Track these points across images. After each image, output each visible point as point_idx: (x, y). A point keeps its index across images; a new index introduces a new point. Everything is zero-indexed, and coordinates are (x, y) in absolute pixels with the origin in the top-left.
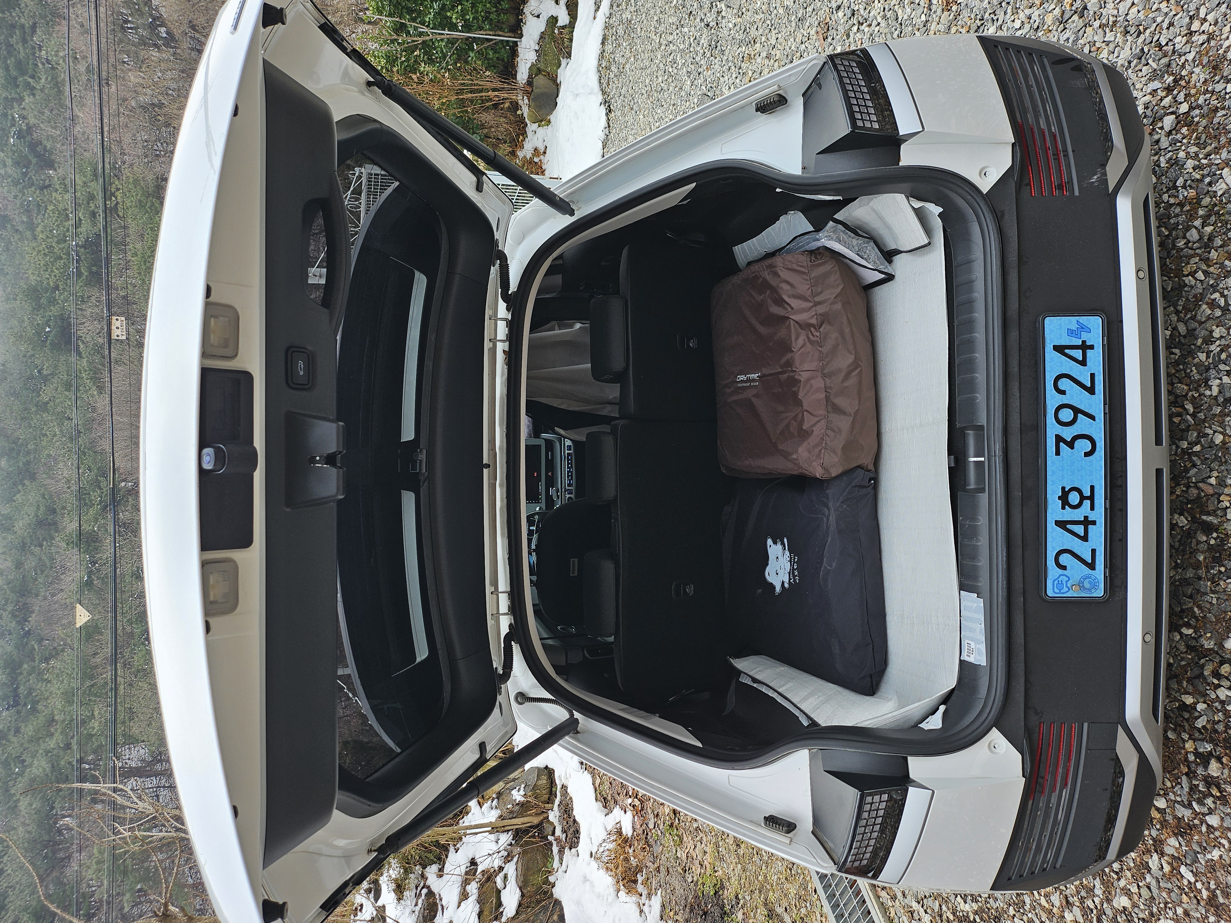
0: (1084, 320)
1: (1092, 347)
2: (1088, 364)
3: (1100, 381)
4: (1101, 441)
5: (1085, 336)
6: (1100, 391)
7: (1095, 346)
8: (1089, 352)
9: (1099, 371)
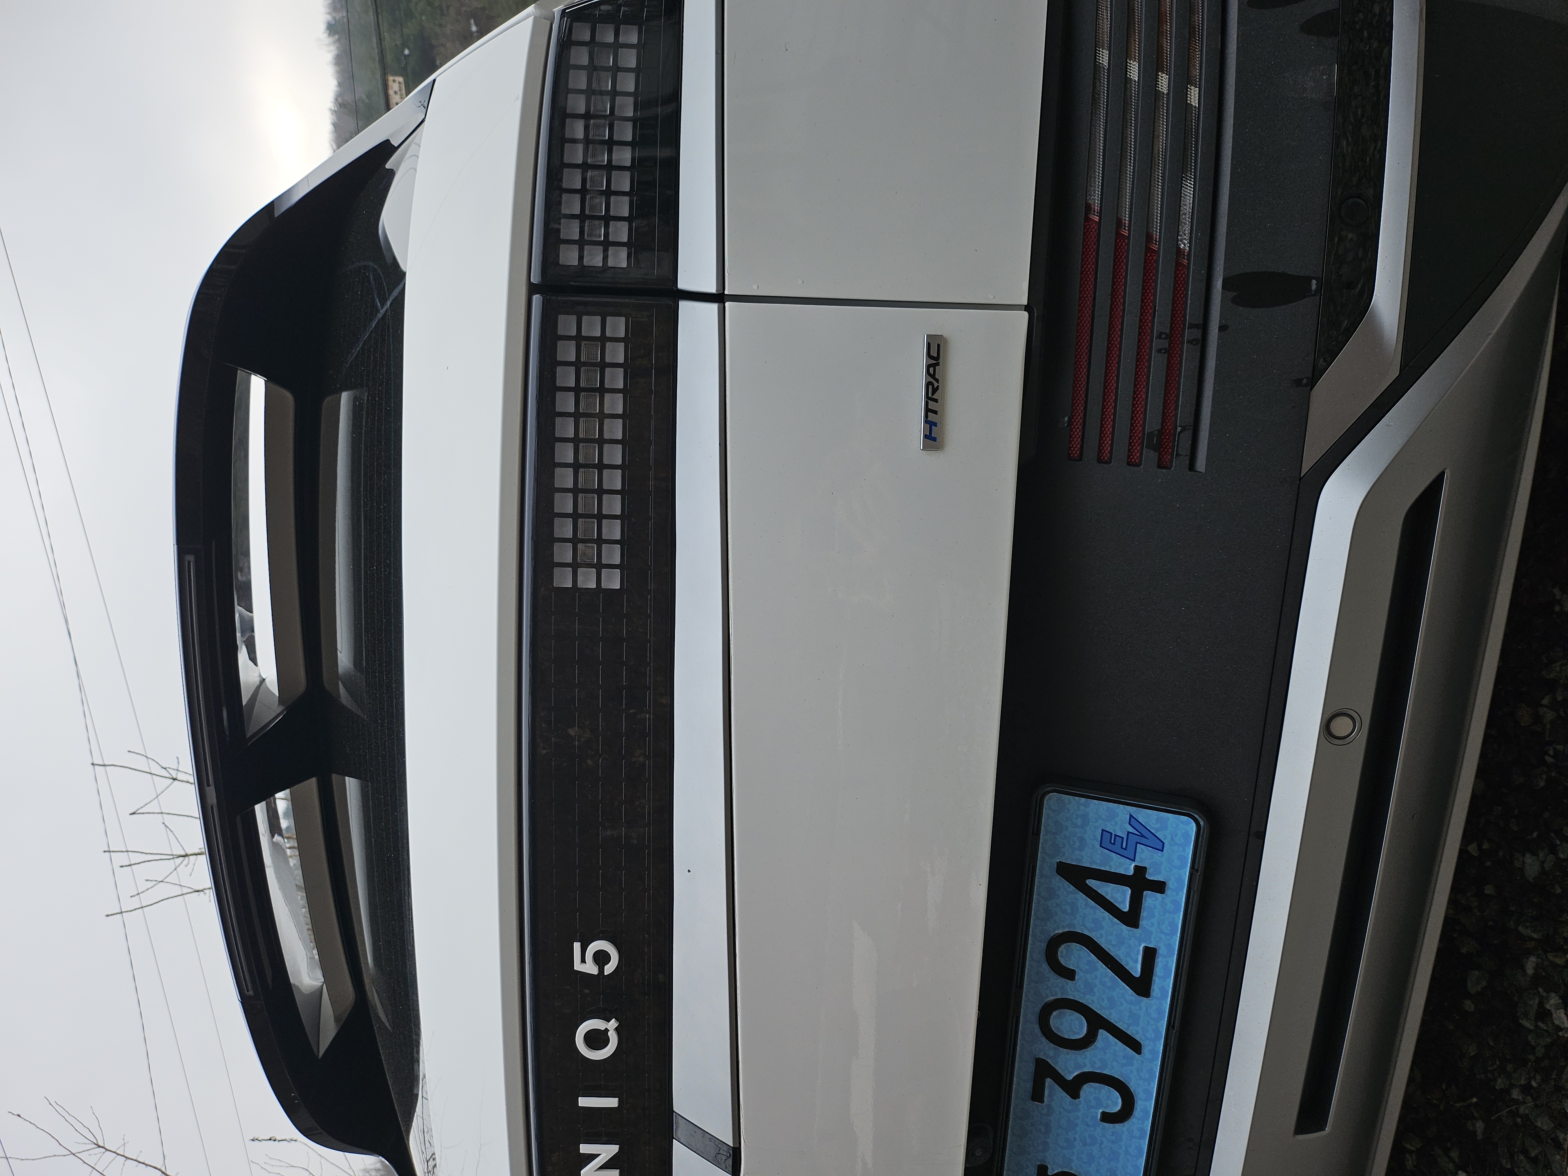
0: (1149, 817)
1: (1159, 887)
2: (1143, 923)
3: (1166, 968)
4: (1149, 1099)
5: (1145, 856)
6: (1163, 990)
7: (1171, 885)
8: (1150, 899)
9: (1169, 946)
